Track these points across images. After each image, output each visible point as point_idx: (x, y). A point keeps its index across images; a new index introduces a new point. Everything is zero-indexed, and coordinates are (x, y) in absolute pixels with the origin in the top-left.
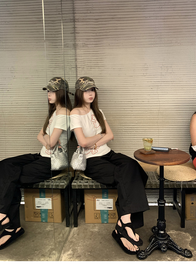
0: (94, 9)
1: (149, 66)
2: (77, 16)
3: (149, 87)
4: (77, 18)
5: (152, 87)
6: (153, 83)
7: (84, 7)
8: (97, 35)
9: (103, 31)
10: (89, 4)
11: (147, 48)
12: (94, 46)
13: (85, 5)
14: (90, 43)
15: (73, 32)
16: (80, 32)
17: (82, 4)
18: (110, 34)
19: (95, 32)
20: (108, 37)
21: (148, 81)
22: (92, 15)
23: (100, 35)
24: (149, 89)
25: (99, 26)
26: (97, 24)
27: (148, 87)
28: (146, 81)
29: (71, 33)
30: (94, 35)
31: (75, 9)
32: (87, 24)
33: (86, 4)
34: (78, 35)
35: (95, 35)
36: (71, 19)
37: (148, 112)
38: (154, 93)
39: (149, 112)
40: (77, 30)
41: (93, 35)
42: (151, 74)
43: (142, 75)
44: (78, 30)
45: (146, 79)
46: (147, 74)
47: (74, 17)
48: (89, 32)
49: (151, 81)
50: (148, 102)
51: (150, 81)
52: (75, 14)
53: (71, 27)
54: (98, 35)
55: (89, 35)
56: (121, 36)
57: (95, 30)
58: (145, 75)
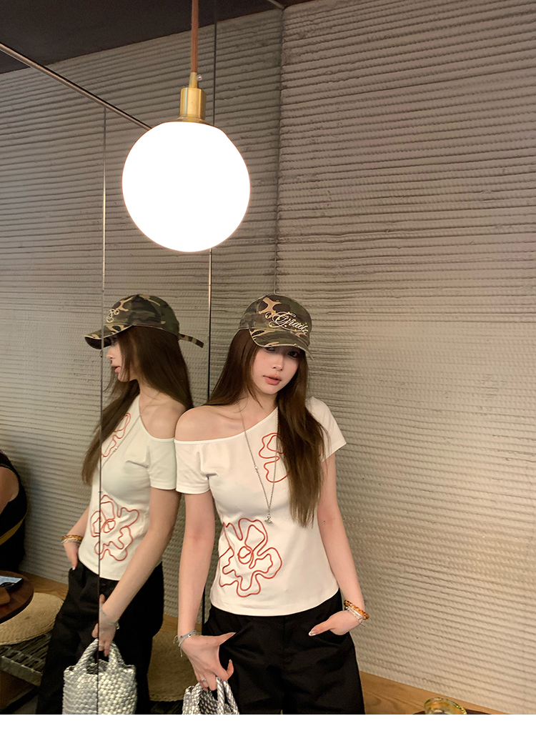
0: (333, 204)
1: (500, 383)
2: (286, 226)
3: (498, 454)
4: (284, 231)
5: (507, 455)
6: (511, 440)
7: (306, 200)
8: (337, 280)
9: (356, 270)
10: (319, 191)
11: (498, 325)
12: (325, 310)
13: (309, 194)
14: (314, 303)
15: (270, 272)
16: (290, 272)
17: (301, 193)
18: (376, 278)
19: (332, 271)
20: (368, 286)
21: (493, 432)
22: (328, 222)
23: (344, 279)
24: (497, 461)
25: (345, 255)
26: (338, 247)
27: (493, 453)
28: (489, 431)
29: (267, 272)
30: (329, 280)
31: (282, 207)
32: (312, 248)
33: (312, 191)
34: (284, 281)
35: (333, 280)
36: (270, 234)
37: (489, 535)
38: (516, 478)
39: (494, 536)
40: (282, 267)
41: (326, 280)
42: (508, 412)
43: (476, 410)
44: (286, 267)
45: (490, 424)
46: (494, 409)
47: (276, 228)
48: (315, 271)
49: (507, 433)
50: (491, 504)
51: (503, 433)
52: (280, 221)
53: (267, 258)
54: (341, 280)
55: (315, 280)
56: (409, 285)
57: (333, 267)
58: (485, 410)
